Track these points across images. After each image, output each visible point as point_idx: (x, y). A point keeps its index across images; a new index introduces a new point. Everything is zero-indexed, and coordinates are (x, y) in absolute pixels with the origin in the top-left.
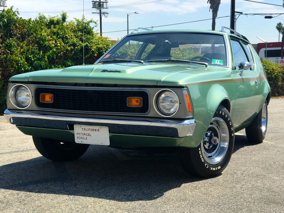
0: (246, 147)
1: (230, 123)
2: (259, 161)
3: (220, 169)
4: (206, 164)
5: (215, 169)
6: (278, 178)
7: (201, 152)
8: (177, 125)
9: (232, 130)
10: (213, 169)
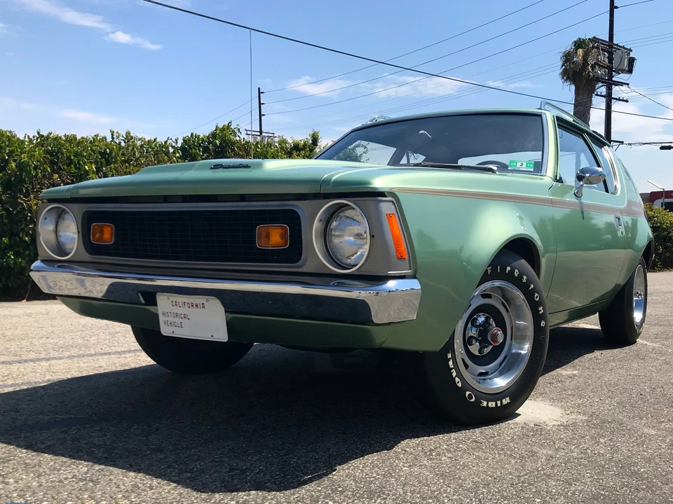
0: (597, 353)
1: (536, 295)
2: (617, 385)
3: (508, 403)
4: (468, 393)
5: (494, 403)
6: (654, 432)
7: (455, 363)
8: (368, 292)
9: (540, 313)
10: (487, 404)
